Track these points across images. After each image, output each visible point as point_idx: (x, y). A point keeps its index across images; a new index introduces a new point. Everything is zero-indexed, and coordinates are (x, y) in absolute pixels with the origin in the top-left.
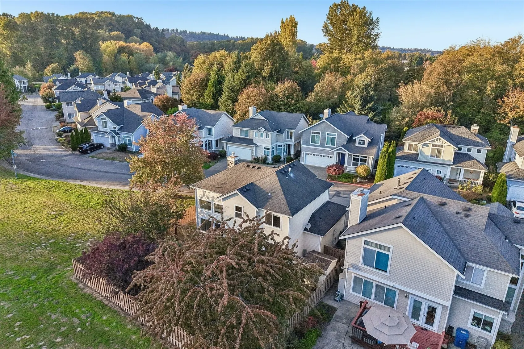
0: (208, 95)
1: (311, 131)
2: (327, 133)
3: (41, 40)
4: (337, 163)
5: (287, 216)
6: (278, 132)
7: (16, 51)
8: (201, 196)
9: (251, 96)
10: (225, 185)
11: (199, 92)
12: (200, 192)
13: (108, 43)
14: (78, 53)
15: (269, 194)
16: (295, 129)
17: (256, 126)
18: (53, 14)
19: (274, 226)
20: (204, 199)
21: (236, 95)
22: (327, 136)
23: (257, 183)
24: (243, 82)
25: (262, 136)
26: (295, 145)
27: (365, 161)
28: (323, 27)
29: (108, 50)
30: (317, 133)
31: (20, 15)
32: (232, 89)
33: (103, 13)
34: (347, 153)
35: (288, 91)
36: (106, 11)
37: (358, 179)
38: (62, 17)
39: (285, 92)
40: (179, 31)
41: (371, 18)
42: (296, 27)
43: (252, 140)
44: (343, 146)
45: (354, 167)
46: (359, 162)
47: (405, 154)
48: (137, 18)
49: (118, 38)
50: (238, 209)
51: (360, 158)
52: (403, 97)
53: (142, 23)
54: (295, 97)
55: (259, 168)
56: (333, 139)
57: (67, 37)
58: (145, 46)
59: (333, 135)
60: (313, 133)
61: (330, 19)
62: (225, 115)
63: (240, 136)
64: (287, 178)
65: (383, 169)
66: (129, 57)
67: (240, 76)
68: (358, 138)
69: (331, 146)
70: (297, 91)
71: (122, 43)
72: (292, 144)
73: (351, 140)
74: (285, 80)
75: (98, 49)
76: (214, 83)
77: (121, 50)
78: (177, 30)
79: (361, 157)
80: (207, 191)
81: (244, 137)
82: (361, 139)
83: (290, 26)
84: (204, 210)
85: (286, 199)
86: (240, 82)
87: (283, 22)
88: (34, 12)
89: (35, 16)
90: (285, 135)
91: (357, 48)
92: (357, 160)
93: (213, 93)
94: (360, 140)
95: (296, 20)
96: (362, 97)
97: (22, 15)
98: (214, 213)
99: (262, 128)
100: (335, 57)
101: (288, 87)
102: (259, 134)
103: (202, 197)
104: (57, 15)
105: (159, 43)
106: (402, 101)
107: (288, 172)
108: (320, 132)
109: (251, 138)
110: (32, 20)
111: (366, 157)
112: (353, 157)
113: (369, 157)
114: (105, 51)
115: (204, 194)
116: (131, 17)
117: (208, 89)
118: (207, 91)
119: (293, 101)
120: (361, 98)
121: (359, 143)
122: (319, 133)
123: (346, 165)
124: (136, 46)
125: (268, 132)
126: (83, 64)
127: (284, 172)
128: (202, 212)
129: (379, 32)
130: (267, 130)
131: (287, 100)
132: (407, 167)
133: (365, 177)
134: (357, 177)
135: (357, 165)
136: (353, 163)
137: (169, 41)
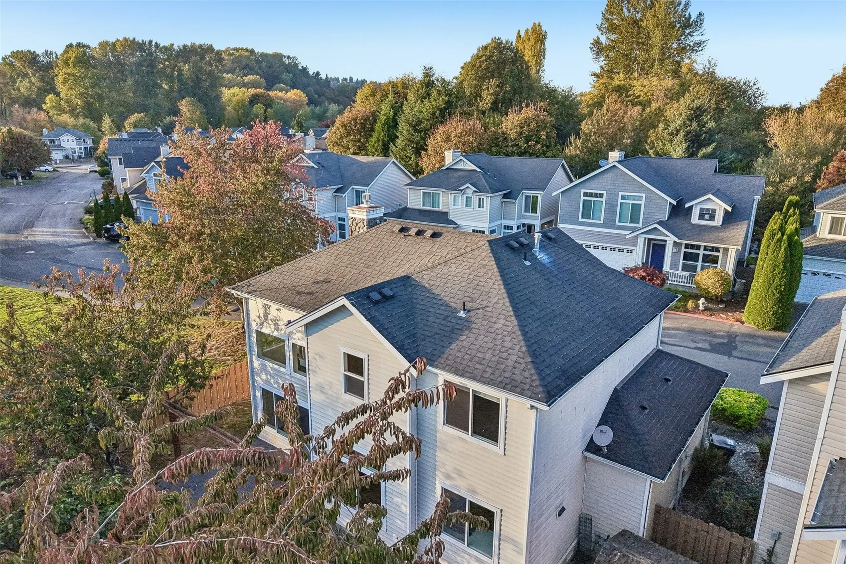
0: (373, 146)
1: (583, 191)
2: (621, 194)
3: (130, 82)
4: (643, 263)
5: (529, 403)
6: (505, 196)
7: (92, 100)
8: (258, 320)
9: (453, 135)
10: (325, 286)
11: (359, 141)
12: (255, 306)
13: (236, 90)
14: (184, 101)
15: (462, 314)
16: (543, 189)
17: (457, 182)
18: (151, 42)
19: (475, 432)
20: (266, 330)
21: (424, 139)
22: (620, 201)
23: (425, 279)
24: (438, 113)
25: (468, 203)
26: (542, 226)
27: (715, 260)
28: (593, 44)
29: (235, 99)
30: (596, 195)
31: (100, 44)
32: (415, 126)
33: (236, 50)
34: (670, 239)
35: (529, 126)
36: (241, 47)
37: (702, 301)
38: (164, 47)
39: (521, 128)
40: (355, 80)
41: (687, 16)
42: (542, 42)
43: (446, 214)
44: (661, 223)
45: (687, 274)
46: (700, 264)
47: (822, 243)
48: (289, 57)
49: (255, 85)
50: (354, 364)
51: (701, 252)
52: (776, 139)
53: (296, 65)
54: (543, 137)
55: (434, 235)
56: (636, 208)
57: (170, 78)
58: (294, 94)
59: (634, 198)
60: (586, 194)
61: (607, 20)
62: (393, 165)
63: (422, 207)
64: (528, 263)
65: (774, 277)
66: (265, 111)
67: (434, 103)
68: (697, 206)
69: (628, 225)
70: (546, 127)
71: (260, 91)
72: (537, 223)
73: (679, 211)
74: (524, 105)
75: (218, 98)
76: (387, 122)
77: (254, 99)
78: (351, 79)
79: (706, 249)
80: (274, 306)
81: (430, 208)
82: (705, 207)
83: (532, 41)
84: (269, 365)
85: (525, 334)
86: (434, 114)
87: (520, 36)
88: (121, 39)
89: (122, 45)
90: (520, 201)
91: (661, 69)
92: (695, 257)
93: (383, 140)
94: (701, 209)
95: (544, 29)
96: (688, 133)
97: (104, 45)
98: (293, 374)
99: (468, 185)
100: (618, 86)
101: (529, 118)
102: (461, 199)
103: (262, 324)
104: (156, 43)
105: (320, 96)
106: (775, 146)
107: (530, 246)
108: (604, 193)
109: (444, 210)
110: (117, 51)
111: (717, 250)
112: (683, 250)
113: (726, 250)
114: (230, 101)
115: (266, 315)
116: (278, 57)
117: (375, 135)
118: (373, 140)
119: (539, 146)
120: (686, 136)
121: (701, 217)
122: (601, 196)
123: (666, 268)
124: (280, 94)
125: (483, 196)
126: (191, 120)
127: (516, 245)
128: (264, 368)
129: (703, 38)
130: (479, 189)
131: (527, 143)
132: (829, 275)
133: (717, 296)
134: (697, 297)
135: (694, 269)
136: (684, 264)
137: (337, 93)
